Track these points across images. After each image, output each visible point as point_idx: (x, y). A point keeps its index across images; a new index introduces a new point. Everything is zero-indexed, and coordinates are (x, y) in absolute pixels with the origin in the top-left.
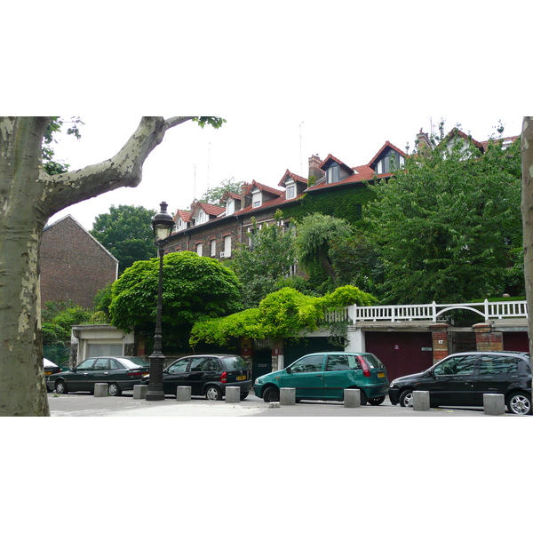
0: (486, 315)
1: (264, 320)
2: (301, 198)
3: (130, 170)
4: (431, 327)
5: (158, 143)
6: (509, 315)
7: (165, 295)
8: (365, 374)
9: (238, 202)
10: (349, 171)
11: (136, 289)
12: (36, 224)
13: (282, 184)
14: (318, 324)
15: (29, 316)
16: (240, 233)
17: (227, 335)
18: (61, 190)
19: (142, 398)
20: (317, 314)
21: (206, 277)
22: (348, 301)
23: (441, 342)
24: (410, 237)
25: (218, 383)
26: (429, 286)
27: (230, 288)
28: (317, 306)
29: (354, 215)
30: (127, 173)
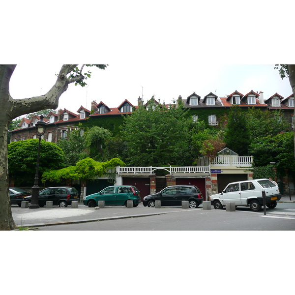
0: (170, 172)
1: (78, 171)
2: (88, 118)
3: (54, 102)
4: (150, 176)
5: (65, 91)
6: (178, 172)
7: (29, 159)
8: (134, 194)
9: (56, 118)
10: (109, 110)
11: (13, 155)
12: (7, 122)
13: (79, 111)
14: (104, 174)
15: (4, 168)
16: (57, 131)
17: (61, 178)
18: (20, 107)
19: (26, 207)
20: (103, 170)
21: (51, 151)
22: (117, 165)
23: (153, 182)
24: (141, 139)
25: (66, 200)
26: (148, 159)
27: (61, 157)
28: (103, 166)
29: (110, 128)
30: (53, 102)
